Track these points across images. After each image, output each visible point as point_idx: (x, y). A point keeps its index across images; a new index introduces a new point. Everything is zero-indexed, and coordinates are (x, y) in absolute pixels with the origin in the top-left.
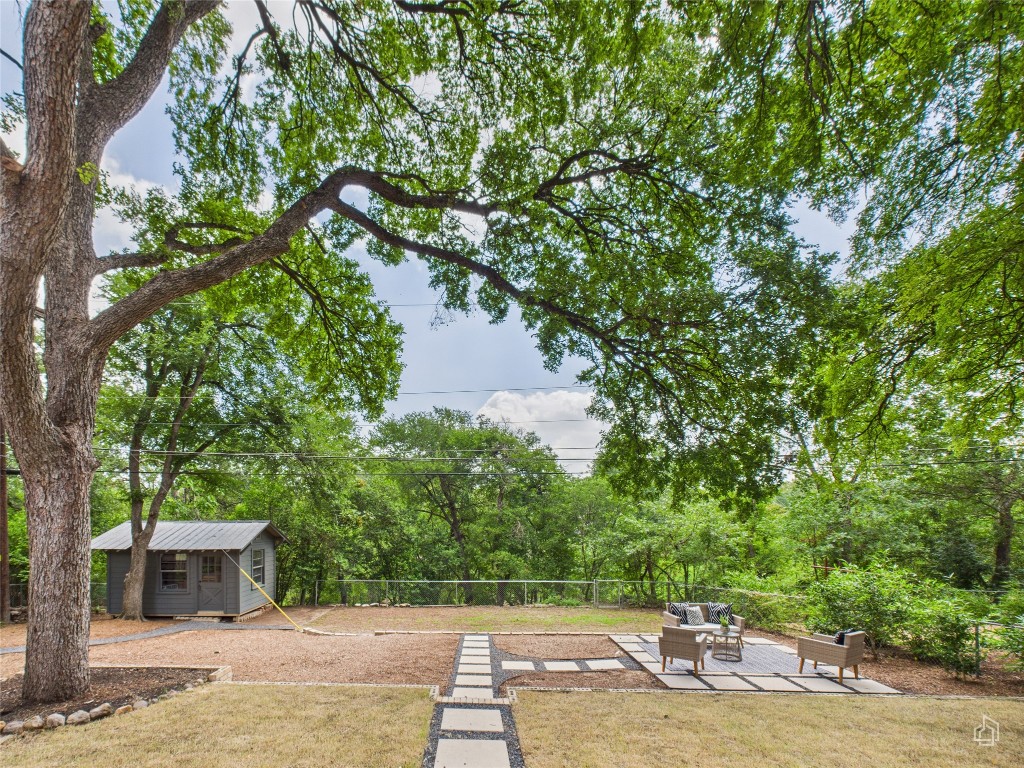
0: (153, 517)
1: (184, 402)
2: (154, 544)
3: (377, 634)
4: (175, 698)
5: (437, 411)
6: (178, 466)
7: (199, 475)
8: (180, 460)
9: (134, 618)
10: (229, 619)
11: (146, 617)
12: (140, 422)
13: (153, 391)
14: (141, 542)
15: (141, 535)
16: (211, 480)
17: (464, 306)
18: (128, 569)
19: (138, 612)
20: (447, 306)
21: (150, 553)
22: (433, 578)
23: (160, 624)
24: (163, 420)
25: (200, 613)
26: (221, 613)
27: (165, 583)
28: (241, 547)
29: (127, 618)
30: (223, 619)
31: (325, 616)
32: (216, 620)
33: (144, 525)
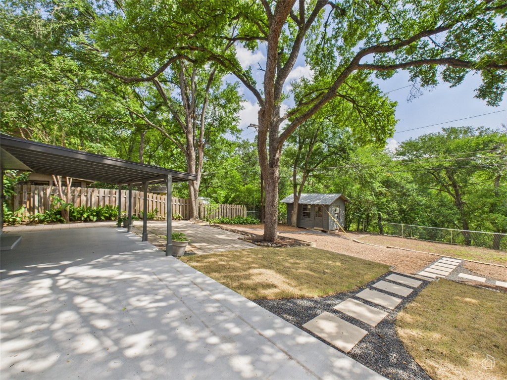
0: (300, 192)
1: (310, 150)
2: (301, 202)
3: (388, 247)
4: (297, 248)
5: (444, 130)
6: (308, 174)
7: (314, 176)
8: (308, 172)
9: (294, 227)
10: (325, 232)
11: (298, 227)
12: (296, 159)
13: (300, 148)
14: (296, 201)
15: (296, 198)
16: (319, 178)
17: (434, 82)
18: (293, 210)
19: (295, 224)
20: (423, 85)
21: (299, 204)
22: (436, 226)
23: (302, 229)
24: (303, 158)
25: (315, 228)
26: (322, 229)
27: (304, 216)
28: (330, 204)
29: (292, 226)
30: (323, 231)
31: (366, 237)
32: (320, 231)
33: (297, 194)
